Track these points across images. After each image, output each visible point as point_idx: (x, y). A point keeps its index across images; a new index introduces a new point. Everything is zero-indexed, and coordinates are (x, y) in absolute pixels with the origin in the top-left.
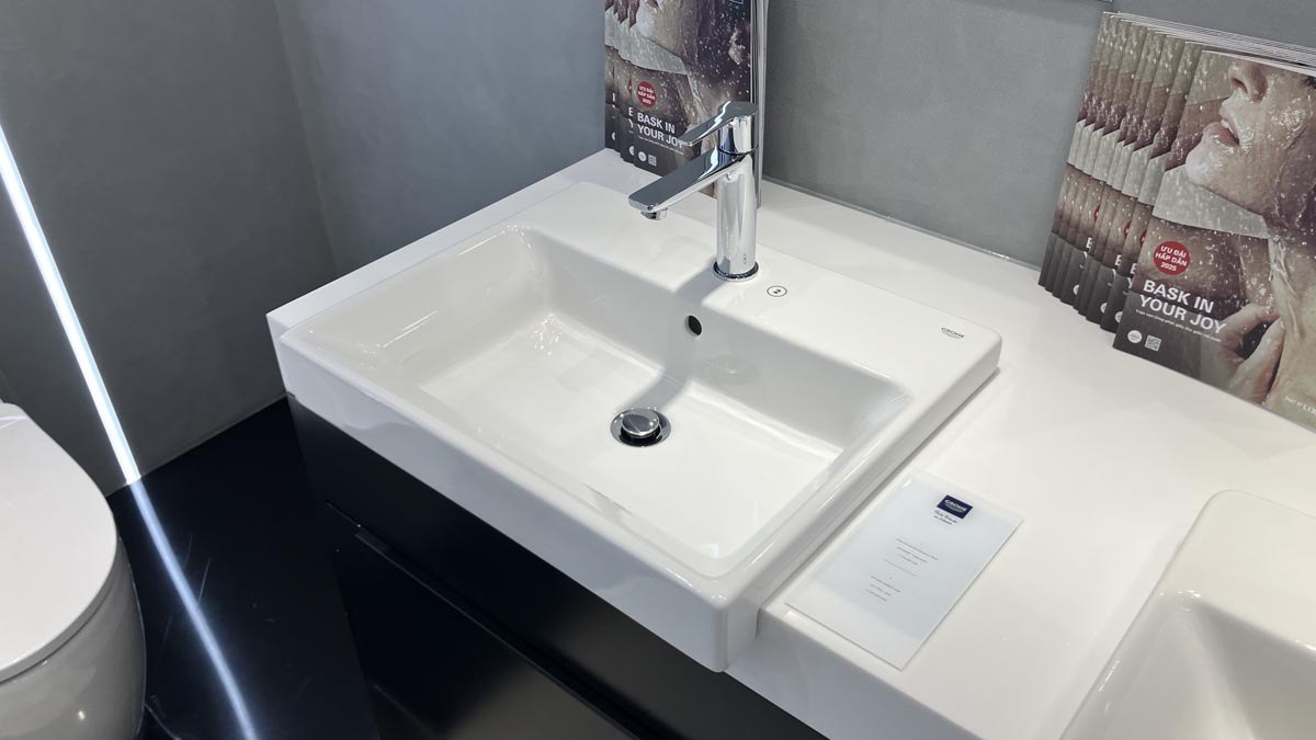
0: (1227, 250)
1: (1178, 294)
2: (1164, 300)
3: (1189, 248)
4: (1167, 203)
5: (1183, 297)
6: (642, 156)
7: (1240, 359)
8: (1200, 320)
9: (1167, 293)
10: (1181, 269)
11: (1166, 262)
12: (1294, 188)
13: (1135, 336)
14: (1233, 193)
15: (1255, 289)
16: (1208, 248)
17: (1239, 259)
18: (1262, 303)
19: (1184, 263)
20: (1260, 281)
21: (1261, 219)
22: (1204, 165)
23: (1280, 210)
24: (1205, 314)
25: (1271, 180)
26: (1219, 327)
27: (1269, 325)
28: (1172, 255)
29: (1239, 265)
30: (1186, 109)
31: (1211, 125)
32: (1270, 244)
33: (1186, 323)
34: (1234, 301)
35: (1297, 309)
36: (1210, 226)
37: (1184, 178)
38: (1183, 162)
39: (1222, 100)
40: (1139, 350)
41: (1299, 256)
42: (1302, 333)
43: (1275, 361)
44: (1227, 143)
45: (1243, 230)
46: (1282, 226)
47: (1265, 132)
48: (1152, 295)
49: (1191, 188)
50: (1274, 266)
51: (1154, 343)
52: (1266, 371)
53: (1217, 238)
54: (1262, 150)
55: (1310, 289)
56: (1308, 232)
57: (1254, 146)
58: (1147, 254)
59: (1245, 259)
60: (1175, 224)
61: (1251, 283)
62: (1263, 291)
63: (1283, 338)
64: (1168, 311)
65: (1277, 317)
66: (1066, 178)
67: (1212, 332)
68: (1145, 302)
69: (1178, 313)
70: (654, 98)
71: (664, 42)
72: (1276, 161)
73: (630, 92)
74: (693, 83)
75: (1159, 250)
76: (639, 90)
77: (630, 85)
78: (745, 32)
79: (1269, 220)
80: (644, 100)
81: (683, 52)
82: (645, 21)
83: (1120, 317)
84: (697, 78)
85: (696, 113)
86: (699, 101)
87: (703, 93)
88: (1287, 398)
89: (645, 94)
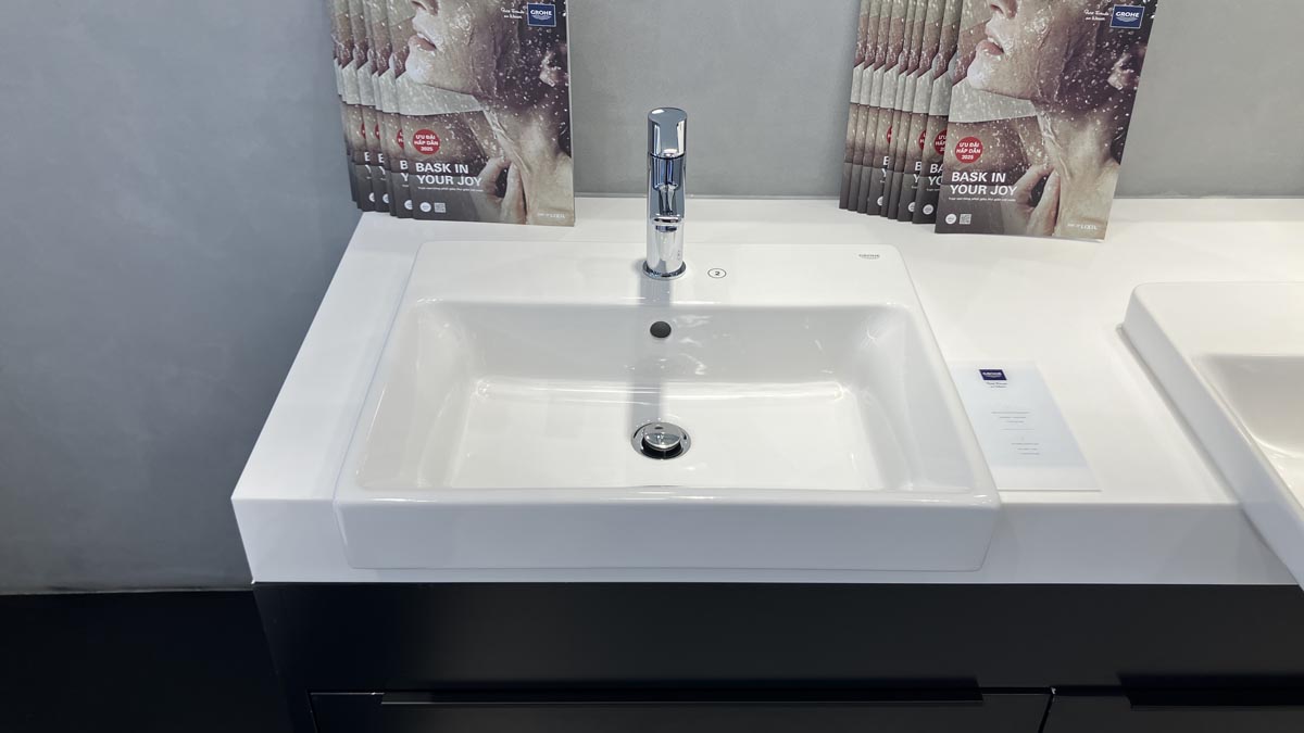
0: (1008, 132)
1: (978, 176)
2: (968, 184)
3: (981, 139)
4: (959, 110)
5: (982, 177)
6: (425, 207)
7: (1032, 209)
8: (998, 190)
9: (970, 177)
10: (977, 156)
11: (965, 154)
12: (1049, 74)
13: (951, 219)
14: (1005, 89)
15: (1034, 154)
16: (994, 134)
17: (1018, 136)
18: (1040, 162)
19: (979, 151)
20: (1036, 147)
21: (1030, 103)
22: (981, 74)
23: (1042, 93)
24: (1001, 184)
25: (1032, 73)
26: (1013, 190)
27: (1047, 177)
28: (968, 148)
29: (1019, 140)
30: (961, 35)
31: (981, 43)
32: (1039, 119)
33: (988, 195)
34: (1020, 167)
35: (1066, 160)
36: (993, 118)
37: (968, 87)
38: (966, 75)
39: (985, 23)
40: (957, 229)
41: (1061, 121)
42: (1071, 175)
43: (1056, 201)
44: (995, 54)
45: (1018, 114)
46: (1045, 103)
47: (1021, 39)
48: (959, 183)
49: (974, 93)
50: (1045, 134)
51: (966, 219)
52: (1051, 210)
53: (1000, 125)
54: (1021, 53)
55: (1072, 142)
56: (1064, 102)
57: (1015, 51)
58: (950, 153)
59: (1023, 135)
60: (967, 124)
61: (1030, 150)
62: (1039, 154)
63: (1059, 183)
64: (973, 191)
65: (1052, 170)
66: (852, 116)
67: (1008, 196)
68: (954, 190)
69: (980, 190)
70: (436, 143)
71: (447, 84)
72: (1033, 58)
73: (402, 144)
74: (491, 118)
75: (958, 147)
76: (415, 139)
77: (401, 137)
78: (560, 53)
79: (1035, 101)
80: (423, 149)
81: (475, 88)
82: (418, 66)
83: (928, 209)
84: (497, 110)
85: (498, 146)
86: (501, 134)
87: (507, 124)
88: (1069, 226)
89: (424, 142)
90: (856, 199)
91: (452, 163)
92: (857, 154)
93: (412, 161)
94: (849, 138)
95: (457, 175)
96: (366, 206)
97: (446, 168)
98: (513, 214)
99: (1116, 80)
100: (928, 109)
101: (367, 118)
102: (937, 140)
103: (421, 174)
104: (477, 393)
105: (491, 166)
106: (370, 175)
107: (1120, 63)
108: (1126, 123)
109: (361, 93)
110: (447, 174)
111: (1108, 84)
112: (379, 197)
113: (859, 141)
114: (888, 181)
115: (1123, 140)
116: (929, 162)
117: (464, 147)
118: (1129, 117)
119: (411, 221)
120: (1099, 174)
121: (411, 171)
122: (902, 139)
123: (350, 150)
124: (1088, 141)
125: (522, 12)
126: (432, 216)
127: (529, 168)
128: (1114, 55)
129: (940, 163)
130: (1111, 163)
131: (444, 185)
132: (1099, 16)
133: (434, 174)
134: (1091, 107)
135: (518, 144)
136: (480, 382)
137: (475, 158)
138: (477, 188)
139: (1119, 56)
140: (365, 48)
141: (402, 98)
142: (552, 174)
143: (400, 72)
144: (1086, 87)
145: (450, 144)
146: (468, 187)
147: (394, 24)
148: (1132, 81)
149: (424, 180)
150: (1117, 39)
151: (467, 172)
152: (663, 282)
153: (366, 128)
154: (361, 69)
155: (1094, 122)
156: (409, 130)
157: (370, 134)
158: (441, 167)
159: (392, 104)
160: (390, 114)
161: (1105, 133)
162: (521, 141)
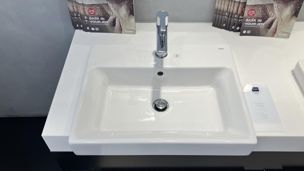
0: (264, 8)
1: (253, 20)
2: (250, 22)
4: (249, 1)
5: (255, 20)
6: (93, 29)
7: (268, 29)
8: (259, 24)
9: (251, 20)
10: (254, 14)
11: (250, 14)
13: (244, 32)
15: (271, 14)
16: (260, 8)
17: (267, 9)
18: (273, 16)
20: (272, 12)
24: (260, 22)
26: (263, 24)
27: (274, 21)
28: (252, 12)
29: (267, 10)
32: (274, 4)
33: (256, 25)
34: (266, 18)
35: (280, 16)
36: (260, 3)
40: (246, 34)
41: (280, 5)
42: (282, 20)
43: (276, 27)
45: (268, 3)
48: (248, 22)
50: (275, 8)
51: (249, 32)
52: (274, 30)
53: (261, 6)
55: (283, 11)
58: (246, 13)
59: (268, 9)
60: (252, 5)
62: (273, 14)
63: (278, 22)
64: (252, 24)
65: (276, 19)
67: (262, 26)
68: (246, 24)
69: (254, 24)
70: (95, 12)
73: (85, 12)
74: (110, 5)
75: (248, 12)
76: (88, 11)
77: (84, 10)
80: (91, 13)
83: (238, 28)
84: (112, 3)
85: (113, 13)
86: (113, 9)
87: (115, 7)
88: (279, 34)
89: (91, 12)
90: (217, 24)
91: (100, 17)
92: (218, 12)
93: (88, 17)
94: (216, 7)
95: (101, 21)
96: (76, 28)
97: (98, 18)
98: (118, 31)
100: (240, 0)
101: (74, 4)
102: (242, 9)
103: (91, 20)
104: (109, 91)
105: (111, 18)
106: (76, 20)
110: (98, 20)
112: (79, 26)
113: (219, 8)
114: (227, 20)
115: (299, 11)
116: (239, 15)
117: (103, 13)
118: (302, 4)
119: (89, 33)
120: (290, 20)
121: (88, 20)
122: (232, 8)
123: (70, 12)
124: (288, 11)
126: (95, 31)
127: (122, 19)
129: (242, 16)
130: (294, 17)
131: (98, 23)
133: (95, 20)
134: (290, 1)
135: (118, 12)
136: (110, 87)
137: (106, 16)
138: (107, 24)
142: (129, 20)
145: (99, 12)
146: (105, 24)
149: (92, 22)
151: (104, 20)
152: (161, 59)
153: (74, 7)
155: (291, 5)
156: (86, 9)
157: (76, 9)
158: (97, 18)
159: (81, 1)
160: (81, 4)
161: (294, 8)
162: (119, 12)
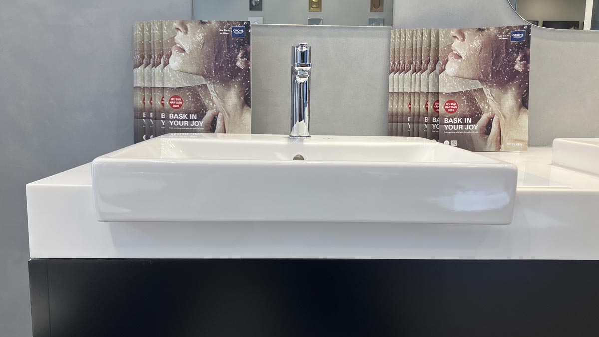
0: (470, 96)
1: (457, 120)
2: (453, 124)
3: (456, 101)
4: (443, 86)
5: (460, 120)
7: (487, 136)
8: (468, 127)
9: (453, 121)
10: (455, 110)
11: (450, 109)
12: (485, 67)
13: (446, 143)
14: (465, 76)
16: (463, 98)
18: (488, 112)
19: (456, 107)
20: (484, 104)
21: (478, 82)
22: (452, 69)
23: (483, 76)
24: (470, 124)
25: (477, 67)
26: (476, 127)
27: (493, 119)
28: (451, 106)
30: (440, 50)
31: (450, 54)
32: (484, 89)
33: (464, 130)
34: (478, 115)
35: (500, 109)
36: (461, 90)
37: (447, 75)
38: (445, 69)
39: (451, 44)
41: (495, 90)
42: (504, 117)
43: (498, 130)
44: (458, 59)
45: (473, 87)
46: (486, 81)
47: (469, 51)
48: (448, 124)
49: (450, 78)
50: (488, 97)
51: (454, 143)
52: (497, 137)
53: (465, 93)
54: (470, 57)
55: (502, 100)
56: (495, 80)
57: (467, 57)
58: (442, 109)
59: (477, 98)
60: (448, 93)
61: (482, 106)
62: (487, 107)
63: (499, 122)
64: (456, 128)
65: (494, 115)
66: (390, 99)
68: (446, 128)
69: (459, 127)
70: (181, 103)
71: (189, 70)
72: (476, 60)
73: (163, 105)
74: (210, 87)
75: (446, 105)
76: (170, 101)
77: (163, 100)
78: (247, 51)
79: (481, 81)
80: (174, 106)
81: (203, 72)
82: (175, 62)
84: (214, 83)
85: (213, 103)
86: (215, 96)
87: (218, 90)
88: (508, 144)
89: (175, 102)
91: (189, 113)
92: (395, 118)
93: (167, 113)
94: (390, 110)
95: (190, 121)
97: (185, 116)
99: (518, 67)
100: (428, 90)
101: (147, 94)
102: (434, 105)
103: (172, 120)
105: (209, 115)
106: (145, 125)
107: (518, 59)
108: (527, 88)
109: (145, 81)
110: (185, 120)
111: (514, 69)
113: (395, 111)
114: (411, 129)
115: (527, 97)
116: (432, 117)
117: (196, 104)
118: (528, 85)
120: (518, 115)
121: (167, 119)
122: (416, 106)
123: (136, 110)
124: (509, 99)
125: (229, 31)
127: (228, 114)
128: (515, 55)
129: (437, 118)
130: (523, 109)
131: (183, 127)
132: (504, 37)
133: (178, 120)
134: (508, 81)
135: (223, 102)
137: (201, 110)
138: (201, 127)
139: (517, 55)
140: (150, 57)
141: (166, 79)
142: (240, 118)
143: (166, 64)
144: (504, 72)
145: (188, 103)
146: (196, 127)
147: (166, 40)
148: (526, 66)
149: (173, 123)
150: (515, 47)
153: (146, 99)
154: (147, 68)
155: (511, 89)
156: (167, 95)
157: (147, 102)
158: (183, 116)
159: (160, 82)
160: (158, 88)
161: (518, 94)
162: (225, 100)
